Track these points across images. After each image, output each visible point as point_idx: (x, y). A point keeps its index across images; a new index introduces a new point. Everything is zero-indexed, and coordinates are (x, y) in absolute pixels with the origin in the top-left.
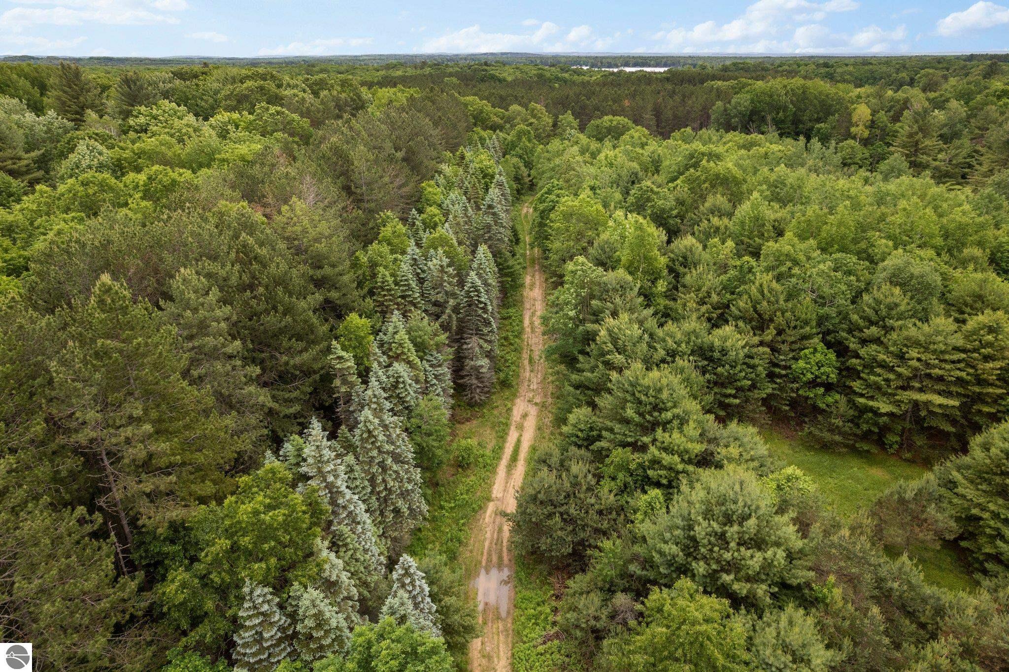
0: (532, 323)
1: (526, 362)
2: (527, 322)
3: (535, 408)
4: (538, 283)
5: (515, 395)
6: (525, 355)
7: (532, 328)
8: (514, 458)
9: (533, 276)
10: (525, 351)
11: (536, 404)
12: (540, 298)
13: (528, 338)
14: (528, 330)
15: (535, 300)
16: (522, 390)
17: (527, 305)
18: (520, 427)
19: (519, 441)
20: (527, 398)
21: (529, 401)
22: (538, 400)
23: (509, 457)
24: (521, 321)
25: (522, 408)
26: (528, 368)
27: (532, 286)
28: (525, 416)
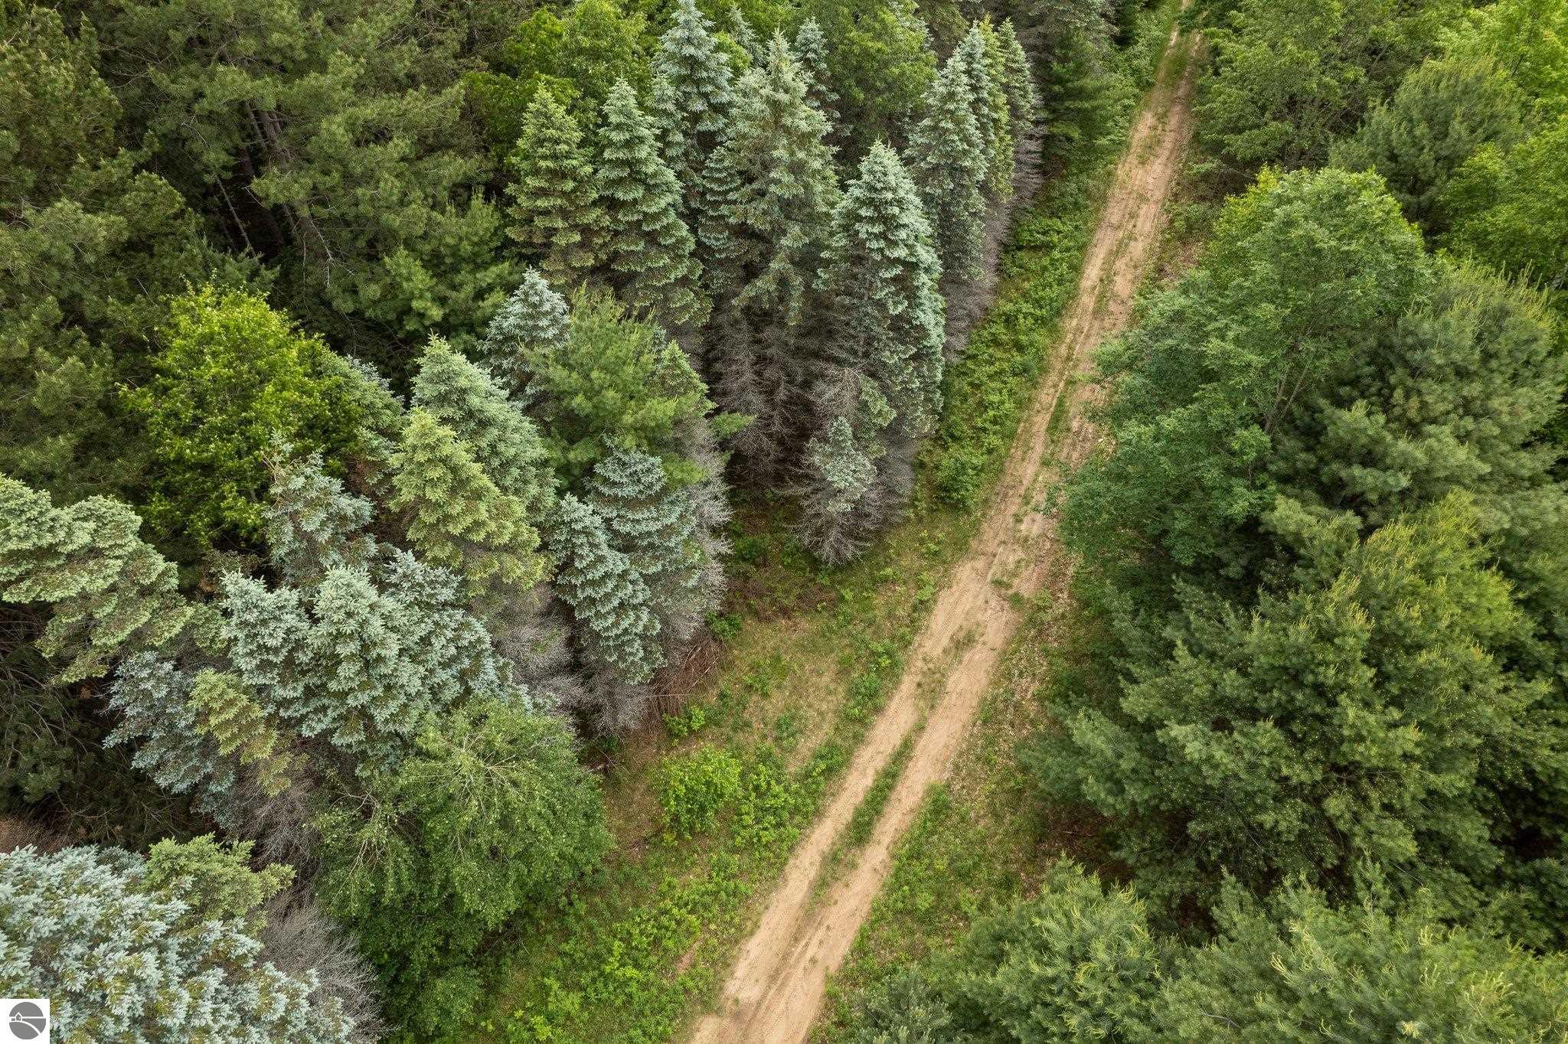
0: (1106, 280)
1: (1042, 422)
2: (1092, 272)
3: (1008, 616)
4: (1168, 144)
5: (961, 547)
6: (1046, 397)
7: (1101, 297)
8: (860, 831)
9: (1162, 118)
10: (1053, 378)
11: (1016, 601)
12: (1158, 195)
13: (1079, 330)
14: (1088, 301)
15: (1142, 198)
16: (994, 530)
17: (1114, 213)
18: (932, 692)
19: (903, 754)
20: (995, 571)
21: (998, 583)
22: (1026, 586)
23: (848, 816)
24: (1076, 269)
25: (967, 602)
26: (1039, 448)
27: (1151, 146)
28: (963, 643)
